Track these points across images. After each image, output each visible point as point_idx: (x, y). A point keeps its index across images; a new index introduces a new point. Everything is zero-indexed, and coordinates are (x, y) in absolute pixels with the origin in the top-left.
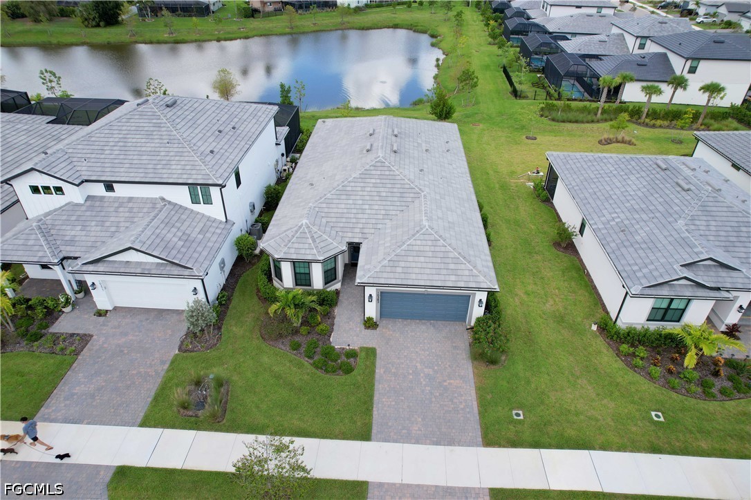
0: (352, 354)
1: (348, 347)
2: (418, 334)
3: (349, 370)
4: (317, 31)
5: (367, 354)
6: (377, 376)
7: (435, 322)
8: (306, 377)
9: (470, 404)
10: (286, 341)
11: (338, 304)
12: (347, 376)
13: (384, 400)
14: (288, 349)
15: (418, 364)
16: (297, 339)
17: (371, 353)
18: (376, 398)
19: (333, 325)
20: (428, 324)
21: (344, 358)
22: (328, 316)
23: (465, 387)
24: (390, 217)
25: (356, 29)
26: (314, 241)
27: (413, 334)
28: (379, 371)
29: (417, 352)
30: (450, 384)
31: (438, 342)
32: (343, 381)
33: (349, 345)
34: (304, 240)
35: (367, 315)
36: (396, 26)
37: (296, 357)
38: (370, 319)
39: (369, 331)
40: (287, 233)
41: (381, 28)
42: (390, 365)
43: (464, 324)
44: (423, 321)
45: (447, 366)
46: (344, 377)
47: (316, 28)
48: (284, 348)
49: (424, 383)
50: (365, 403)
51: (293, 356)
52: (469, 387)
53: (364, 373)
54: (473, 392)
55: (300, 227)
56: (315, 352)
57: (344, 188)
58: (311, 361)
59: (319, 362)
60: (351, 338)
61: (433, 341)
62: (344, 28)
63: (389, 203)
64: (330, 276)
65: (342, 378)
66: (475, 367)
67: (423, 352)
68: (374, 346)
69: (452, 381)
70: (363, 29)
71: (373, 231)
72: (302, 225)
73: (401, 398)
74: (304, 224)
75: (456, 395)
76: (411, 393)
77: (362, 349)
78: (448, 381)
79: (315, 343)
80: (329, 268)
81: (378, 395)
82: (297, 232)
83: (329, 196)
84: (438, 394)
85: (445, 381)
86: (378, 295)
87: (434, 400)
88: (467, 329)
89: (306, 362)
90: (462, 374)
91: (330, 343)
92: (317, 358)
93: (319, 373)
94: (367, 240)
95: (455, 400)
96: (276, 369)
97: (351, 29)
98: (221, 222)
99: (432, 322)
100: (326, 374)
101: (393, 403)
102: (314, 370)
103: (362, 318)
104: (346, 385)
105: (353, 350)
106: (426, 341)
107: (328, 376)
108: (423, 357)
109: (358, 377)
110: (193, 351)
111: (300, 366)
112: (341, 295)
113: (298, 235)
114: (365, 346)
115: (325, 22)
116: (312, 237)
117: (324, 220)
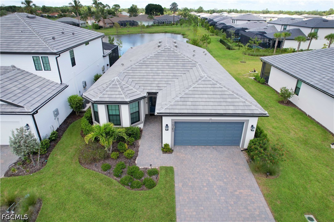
0: (154, 172)
1: (150, 167)
2: (205, 155)
3: (152, 186)
4: (129, 34)
5: (166, 171)
6: (177, 190)
7: (216, 147)
8: (113, 193)
9: (264, 210)
10: (99, 164)
11: (142, 137)
12: (150, 191)
13: (185, 210)
14: (100, 170)
15: (210, 178)
16: (108, 162)
17: (169, 171)
18: (178, 209)
19: (138, 151)
20: (211, 148)
21: (147, 176)
22: (133, 145)
23: (254, 195)
24: (177, 77)
25: (148, 33)
26: (123, 90)
27: (201, 155)
28: (178, 185)
29: (207, 169)
30: (241, 193)
31: (222, 160)
32: (147, 195)
33: (151, 165)
34: (115, 89)
35: (164, 143)
36: (166, 32)
37: (106, 176)
38: (166, 145)
39: (166, 155)
40: (103, 86)
41: (159, 33)
42: (187, 180)
43: (238, 147)
44: (207, 147)
45: (234, 178)
46: (148, 191)
47: (129, 33)
48: (97, 170)
49: (218, 193)
50: (168, 214)
51: (104, 175)
52: (257, 195)
53: (165, 187)
54: (263, 199)
55: (113, 81)
56: (122, 172)
57: (144, 62)
58: (119, 179)
59: (126, 179)
60: (152, 160)
61: (218, 160)
62: (142, 33)
63: (175, 70)
64: (135, 118)
65: (146, 193)
66: (256, 179)
67: (212, 169)
68: (172, 166)
69: (242, 191)
70: (151, 33)
71: (165, 85)
72: (114, 80)
73: (200, 208)
74: (116, 79)
75: (248, 203)
76: (208, 203)
77: (161, 168)
78: (238, 191)
79: (123, 164)
80: (134, 111)
81: (179, 207)
82: (110, 84)
83: (134, 66)
84: (232, 203)
85: (236, 191)
86: (172, 125)
87: (230, 208)
88: (242, 151)
89: (115, 181)
90: (248, 184)
91: (136, 164)
92: (124, 176)
93: (125, 188)
94: (162, 91)
95: (249, 208)
96: (88, 186)
97: (145, 33)
98: (57, 84)
99: (214, 147)
100: (132, 189)
101: (195, 213)
102: (121, 186)
103: (160, 146)
104: (150, 199)
105: (154, 169)
106: (212, 160)
107: (133, 191)
108: (213, 172)
109: (160, 191)
110: (18, 175)
111: (109, 183)
112: (143, 132)
113: (111, 86)
114: (164, 165)
115: (133, 31)
116: (121, 87)
117: (130, 80)
